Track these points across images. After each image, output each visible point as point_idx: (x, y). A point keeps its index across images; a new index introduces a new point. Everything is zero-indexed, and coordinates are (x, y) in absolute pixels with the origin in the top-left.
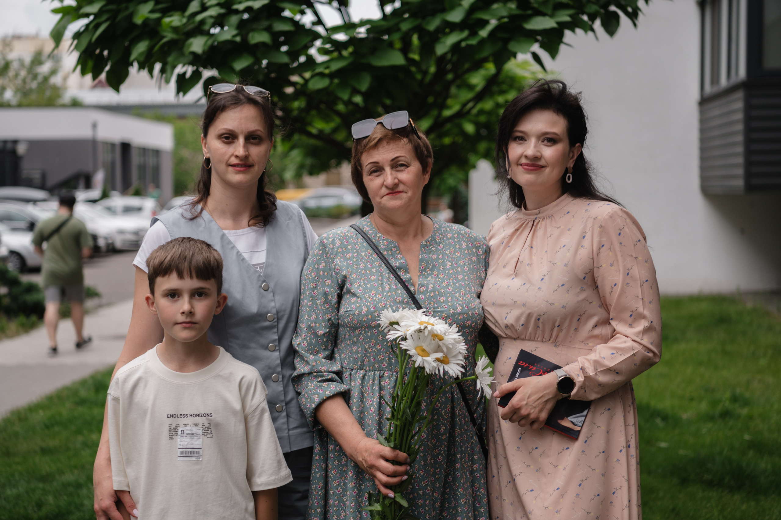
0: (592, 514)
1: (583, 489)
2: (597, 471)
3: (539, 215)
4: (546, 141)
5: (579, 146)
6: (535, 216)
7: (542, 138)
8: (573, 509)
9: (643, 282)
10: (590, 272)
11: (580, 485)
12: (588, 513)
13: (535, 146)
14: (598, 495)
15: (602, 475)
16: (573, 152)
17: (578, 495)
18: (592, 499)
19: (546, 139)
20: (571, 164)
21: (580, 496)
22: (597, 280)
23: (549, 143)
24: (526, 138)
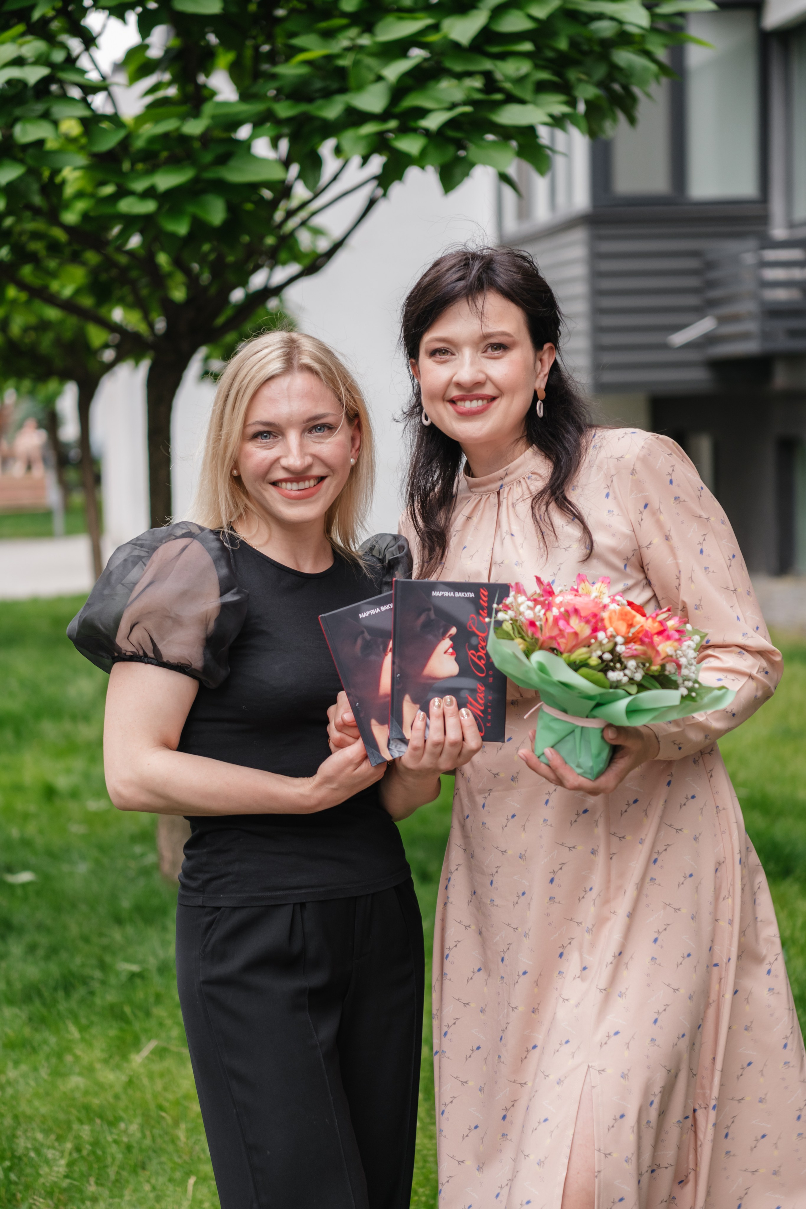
0: (682, 991)
1: (662, 947)
2: (684, 911)
3: (507, 480)
4: (489, 350)
5: (551, 348)
6: (500, 483)
7: (482, 345)
8: (649, 985)
9: (730, 559)
10: (633, 555)
11: (656, 940)
12: (676, 990)
13: (472, 363)
14: (689, 955)
15: (692, 918)
16: (541, 360)
17: (653, 959)
18: (679, 963)
19: (489, 347)
20: (541, 384)
21: (657, 962)
22: (648, 569)
23: (496, 352)
24: (453, 350)
